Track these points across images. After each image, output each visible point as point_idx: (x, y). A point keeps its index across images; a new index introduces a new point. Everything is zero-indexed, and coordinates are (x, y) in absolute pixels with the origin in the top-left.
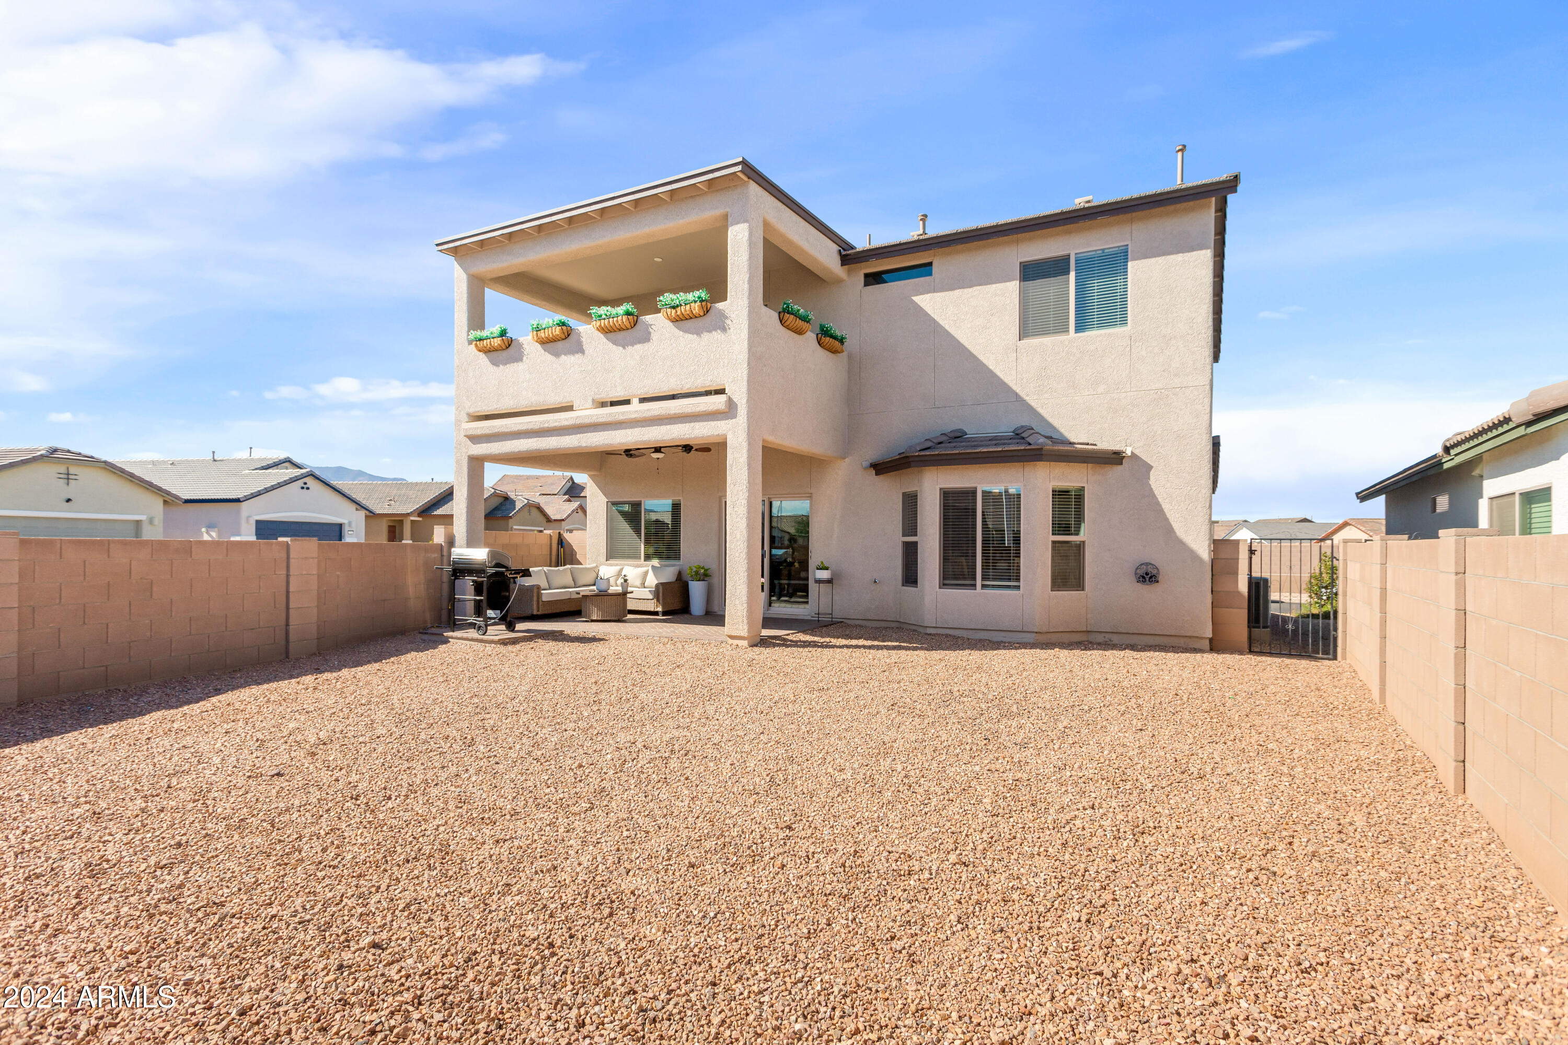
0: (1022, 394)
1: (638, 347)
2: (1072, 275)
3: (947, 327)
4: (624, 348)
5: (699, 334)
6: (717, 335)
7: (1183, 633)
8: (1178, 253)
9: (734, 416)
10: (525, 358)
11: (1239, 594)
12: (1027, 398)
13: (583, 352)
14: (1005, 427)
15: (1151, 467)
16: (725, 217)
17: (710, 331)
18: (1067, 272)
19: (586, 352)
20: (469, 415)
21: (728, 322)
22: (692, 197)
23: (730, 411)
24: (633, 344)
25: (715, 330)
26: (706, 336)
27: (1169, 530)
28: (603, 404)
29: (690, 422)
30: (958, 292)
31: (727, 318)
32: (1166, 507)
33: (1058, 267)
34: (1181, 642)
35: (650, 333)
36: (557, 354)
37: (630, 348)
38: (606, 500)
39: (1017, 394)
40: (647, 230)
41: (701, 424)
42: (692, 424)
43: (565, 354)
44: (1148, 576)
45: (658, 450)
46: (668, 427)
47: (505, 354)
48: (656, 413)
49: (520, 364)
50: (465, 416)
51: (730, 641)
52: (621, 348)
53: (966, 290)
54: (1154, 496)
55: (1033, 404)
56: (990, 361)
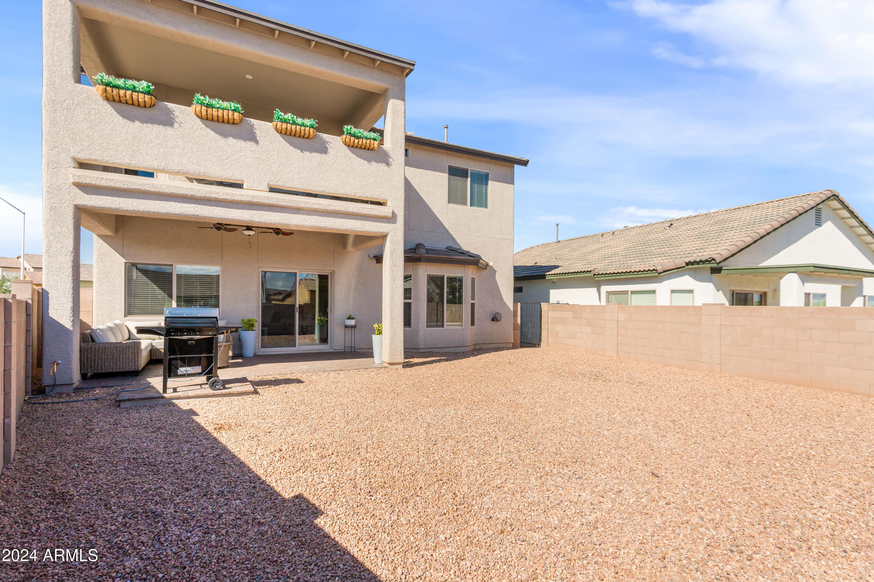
0: (449, 230)
1: (316, 155)
2: (469, 179)
3: (415, 187)
4: (302, 152)
5: (369, 161)
6: (382, 166)
7: (505, 342)
8: (505, 183)
9: (395, 222)
10: (176, 125)
12: (451, 233)
13: (257, 142)
14: (442, 245)
15: (496, 272)
16: (386, 91)
17: (378, 162)
18: (467, 177)
19: (261, 143)
20: (74, 159)
21: (391, 160)
22: (362, 64)
23: (392, 219)
24: (311, 151)
25: (382, 162)
26: (374, 165)
27: (502, 299)
29: (362, 220)
30: (421, 170)
31: (390, 157)
32: (500, 289)
33: (462, 173)
34: (502, 345)
35: (327, 148)
36: (224, 135)
37: (307, 154)
38: (124, 261)
39: (447, 230)
40: (323, 69)
41: (370, 223)
42: (363, 222)
43: (234, 137)
44: (495, 319)
45: (249, 228)
46: (343, 220)
47: (143, 112)
48: (337, 208)
49: (169, 128)
50: (70, 160)
51: (391, 367)
52: (299, 151)
53: (424, 171)
54: (497, 284)
55: (454, 236)
56: (436, 211)
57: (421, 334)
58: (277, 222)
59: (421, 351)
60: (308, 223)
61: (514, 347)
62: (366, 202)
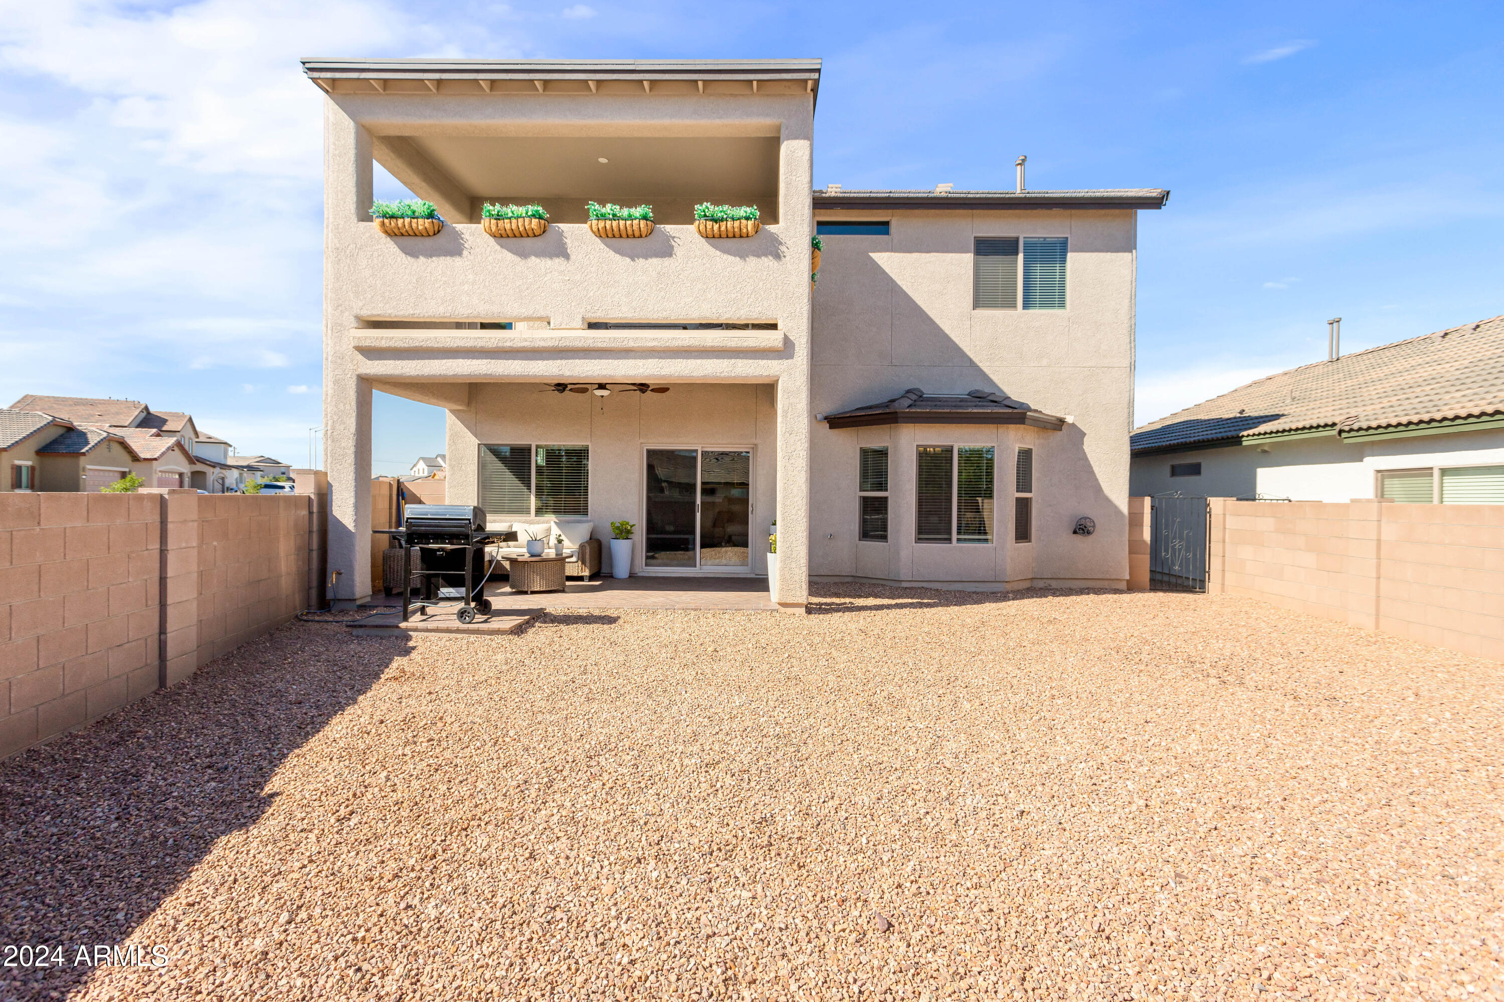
0: (976, 360)
1: (654, 261)
2: (1021, 256)
3: (904, 288)
4: (633, 260)
5: (743, 256)
6: (768, 262)
7: (1108, 576)
8: (1107, 251)
9: (791, 356)
10: (465, 253)
11: (1144, 542)
12: (980, 365)
13: (567, 257)
14: (960, 389)
15: (1085, 434)
16: (778, 129)
17: (759, 256)
18: (1017, 253)
19: (573, 257)
20: (358, 318)
21: (783, 248)
22: (731, 95)
23: (786, 350)
24: (646, 257)
25: (766, 255)
26: (752, 261)
27: (1098, 489)
28: (592, 326)
29: (731, 358)
30: (915, 255)
31: (781, 243)
32: (1096, 469)
33: (1008, 247)
34: (1105, 584)
35: (673, 247)
36: (524, 255)
37: (641, 262)
38: (477, 442)
39: (971, 360)
40: (667, 122)
41: (745, 361)
42: (733, 361)
43: (537, 256)
44: (1082, 529)
45: (602, 386)
46: (699, 361)
47: (428, 242)
48: (686, 343)
49: (457, 259)
50: (353, 319)
51: (783, 610)
52: (628, 260)
53: (923, 255)
54: (1087, 459)
55: (986, 370)
56: (947, 326)
57: (905, 554)
58: (596, 374)
59: (904, 585)
60: (641, 371)
61: (1132, 587)
62: (745, 327)
